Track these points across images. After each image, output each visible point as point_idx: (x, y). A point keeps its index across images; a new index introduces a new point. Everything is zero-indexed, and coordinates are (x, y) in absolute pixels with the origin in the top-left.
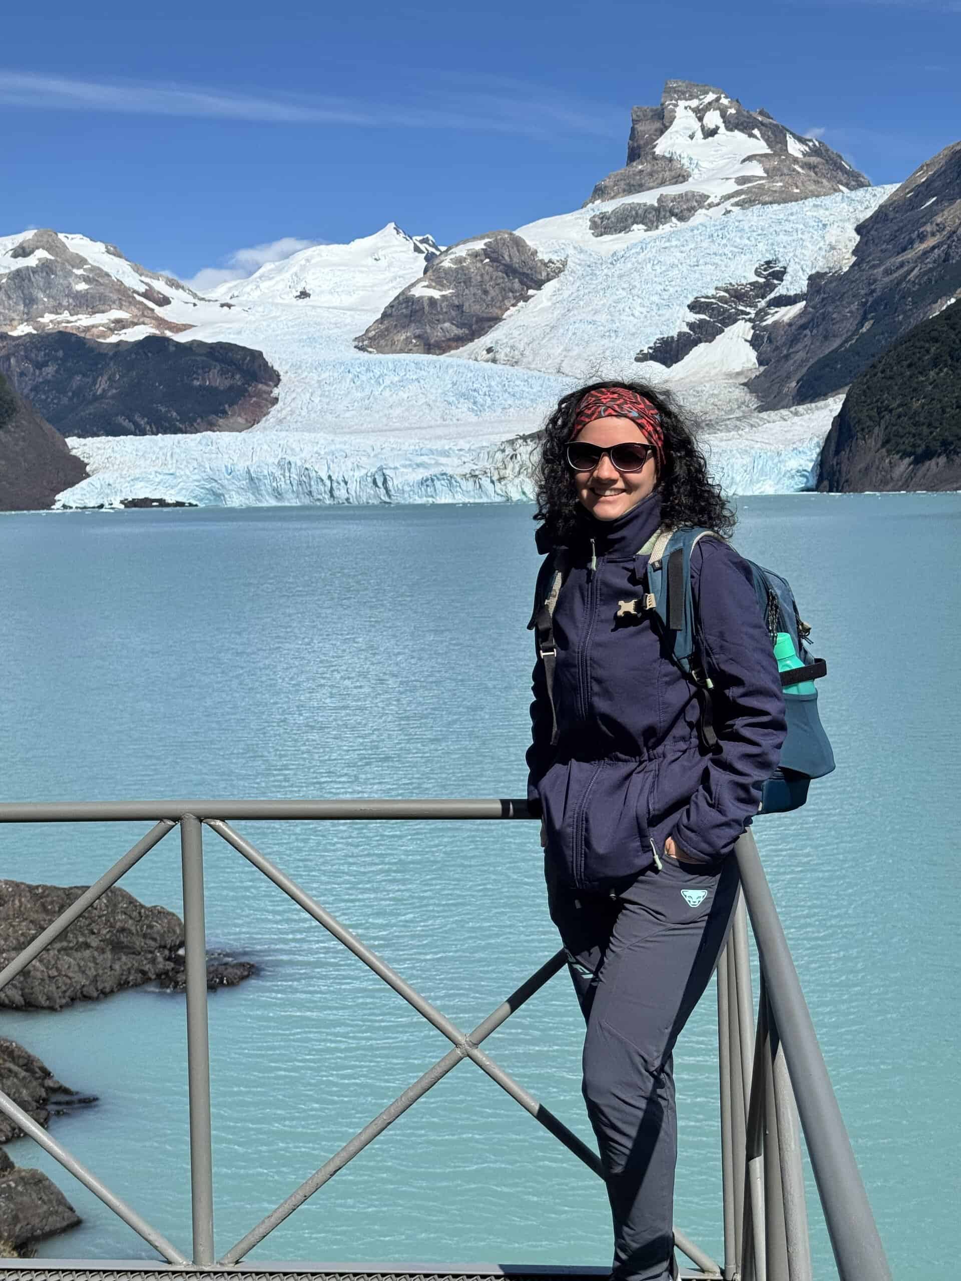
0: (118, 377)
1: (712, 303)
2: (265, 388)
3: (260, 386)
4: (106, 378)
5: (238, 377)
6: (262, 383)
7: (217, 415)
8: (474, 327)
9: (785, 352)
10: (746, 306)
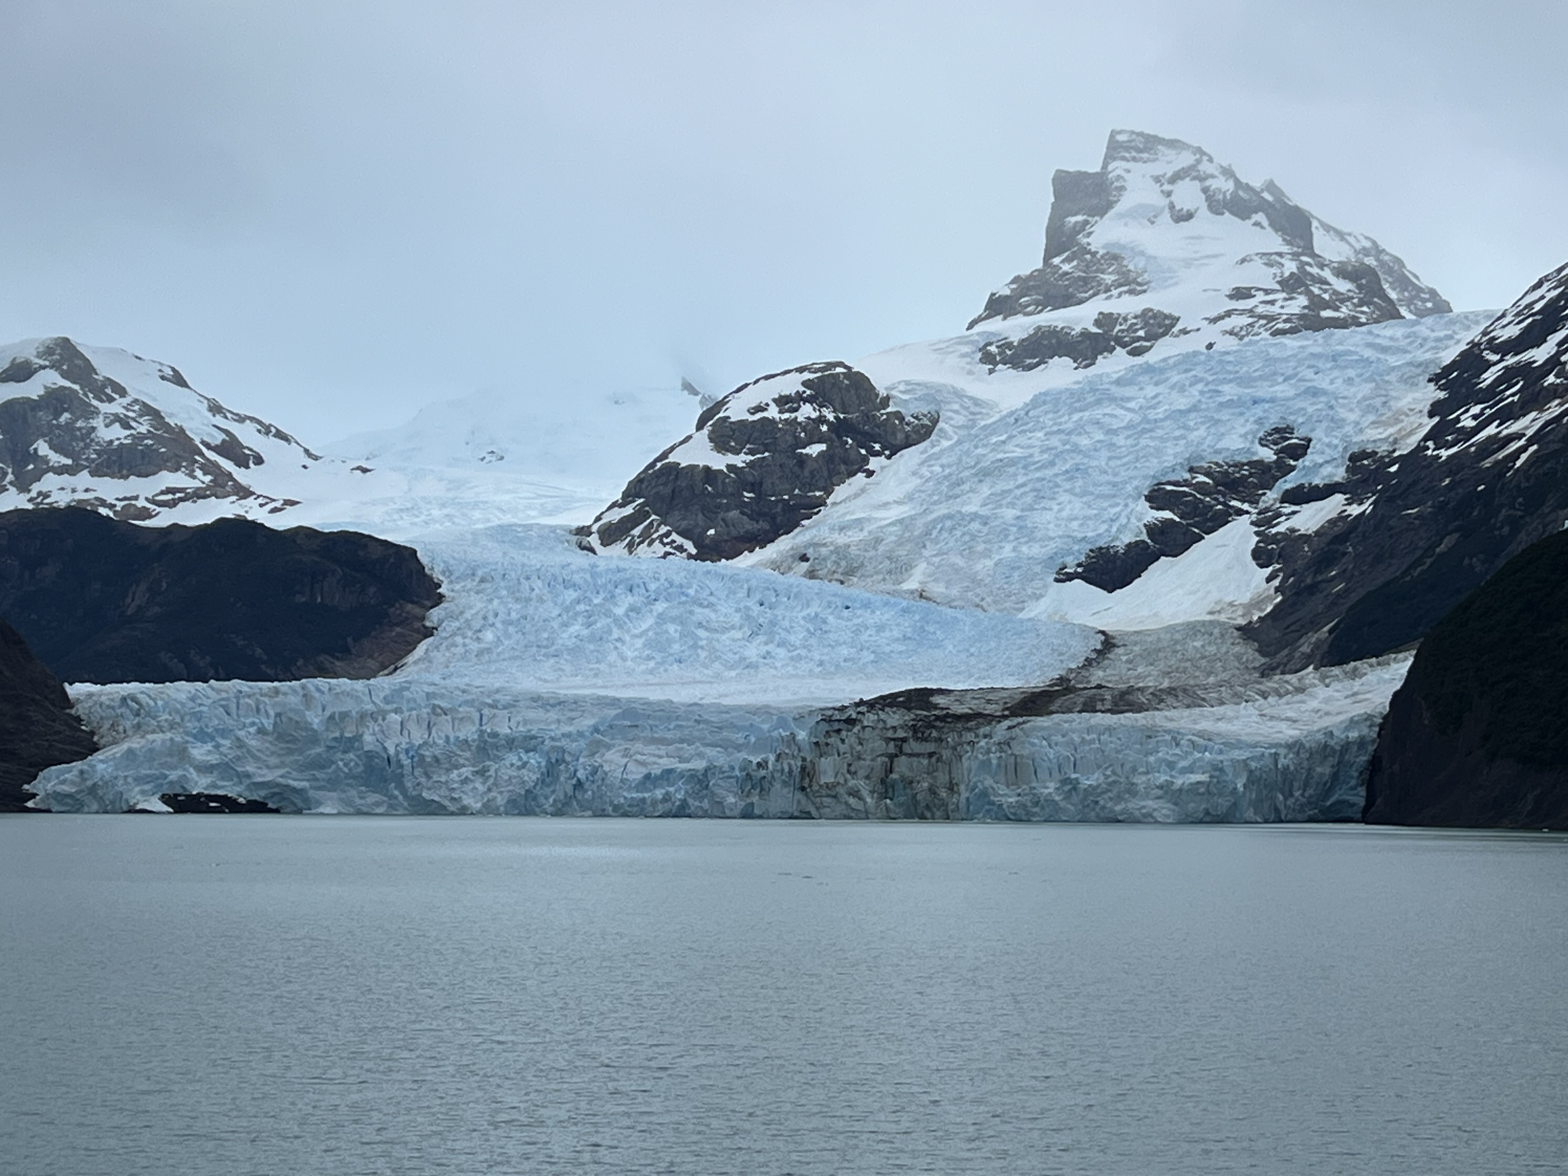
0: (164, 585)
1: (1185, 494)
2: (417, 611)
3: (409, 607)
4: (143, 587)
5: (372, 590)
6: (412, 602)
7: (333, 656)
8: (779, 519)
9: (1309, 581)
10: (1243, 501)
